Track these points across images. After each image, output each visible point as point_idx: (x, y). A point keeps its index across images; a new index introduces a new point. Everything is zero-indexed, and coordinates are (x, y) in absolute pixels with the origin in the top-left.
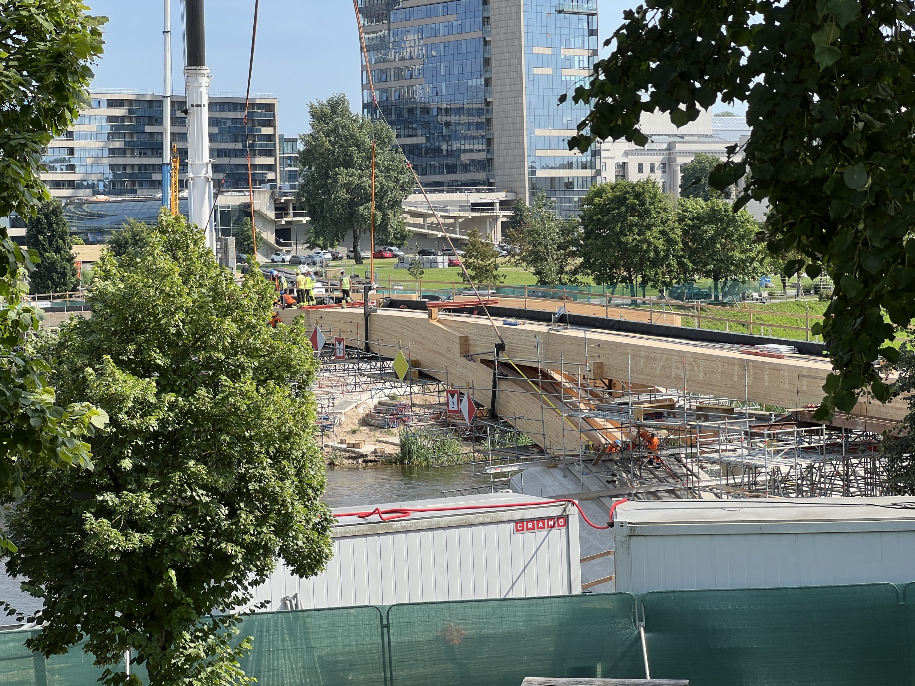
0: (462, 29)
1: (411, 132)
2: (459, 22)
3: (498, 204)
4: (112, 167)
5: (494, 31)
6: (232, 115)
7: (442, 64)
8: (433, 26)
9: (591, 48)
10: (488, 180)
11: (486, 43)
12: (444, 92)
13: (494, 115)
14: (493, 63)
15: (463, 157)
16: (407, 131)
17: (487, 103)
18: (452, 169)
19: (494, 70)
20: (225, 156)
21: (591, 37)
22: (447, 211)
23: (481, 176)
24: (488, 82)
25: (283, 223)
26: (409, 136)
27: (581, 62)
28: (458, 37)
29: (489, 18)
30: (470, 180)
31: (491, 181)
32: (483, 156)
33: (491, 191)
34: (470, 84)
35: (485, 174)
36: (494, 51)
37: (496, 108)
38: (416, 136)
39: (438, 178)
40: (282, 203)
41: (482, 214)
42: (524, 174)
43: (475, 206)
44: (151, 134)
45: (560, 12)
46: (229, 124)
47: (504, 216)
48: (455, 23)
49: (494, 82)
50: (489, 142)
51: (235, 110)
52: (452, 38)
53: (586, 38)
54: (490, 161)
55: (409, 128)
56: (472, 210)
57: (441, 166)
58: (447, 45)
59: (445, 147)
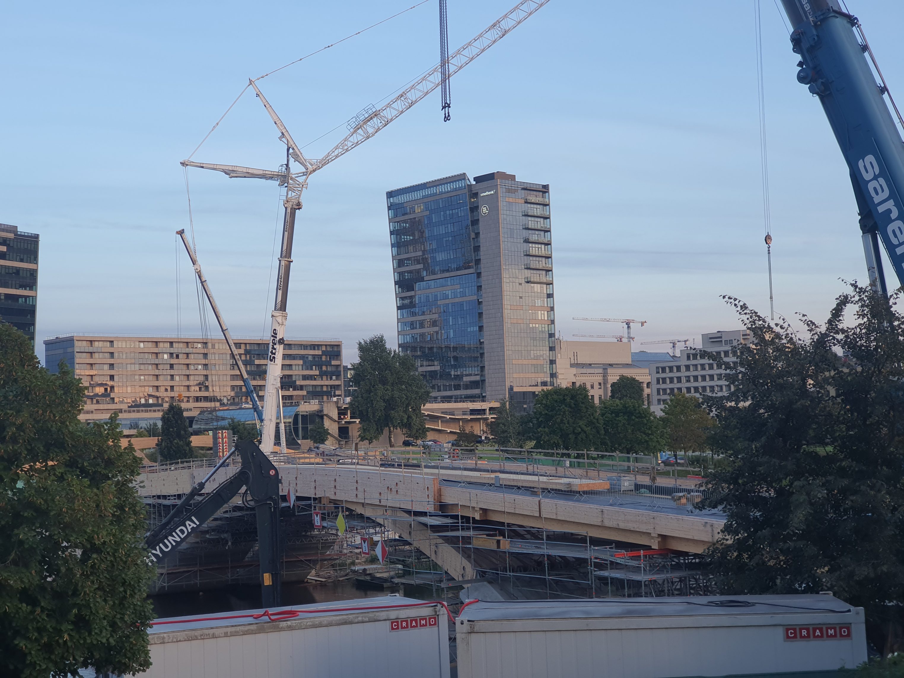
0: (463, 295)
1: (430, 363)
2: (462, 290)
3: (488, 410)
4: (233, 387)
5: (484, 295)
6: (312, 352)
7: (451, 318)
8: (444, 292)
9: (549, 306)
10: (482, 394)
11: (480, 303)
12: (452, 336)
13: (485, 351)
14: (484, 316)
15: (465, 379)
16: (427, 362)
17: (481, 343)
18: (457, 387)
19: (485, 321)
20: (308, 379)
21: (549, 299)
22: (454, 415)
23: (477, 391)
24: (481, 328)
25: (343, 422)
26: (429, 366)
27: (543, 315)
28: (461, 300)
29: (481, 286)
30: (469, 395)
31: (483, 395)
32: (478, 378)
33: (483, 401)
34: (469, 330)
35: (479, 390)
36: (484, 308)
37: (486, 346)
38: (434, 365)
39: (448, 393)
40: (342, 409)
41: (478, 417)
42: (506, 390)
43: (473, 412)
44: (259, 366)
45: (528, 282)
46: (310, 358)
47: (492, 418)
48: (458, 291)
49: (485, 329)
50: (483, 368)
51: (314, 349)
52: (457, 300)
53: (546, 299)
54: (483, 381)
55: (429, 360)
56: (471, 414)
57: (450, 386)
58: (453, 304)
59: (453, 373)
